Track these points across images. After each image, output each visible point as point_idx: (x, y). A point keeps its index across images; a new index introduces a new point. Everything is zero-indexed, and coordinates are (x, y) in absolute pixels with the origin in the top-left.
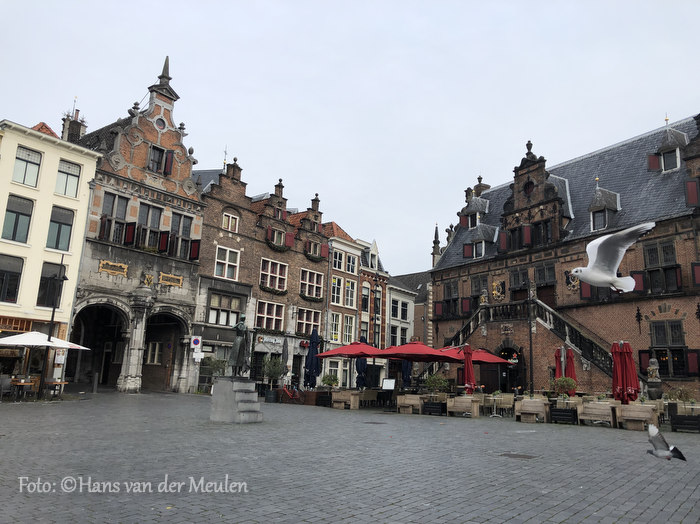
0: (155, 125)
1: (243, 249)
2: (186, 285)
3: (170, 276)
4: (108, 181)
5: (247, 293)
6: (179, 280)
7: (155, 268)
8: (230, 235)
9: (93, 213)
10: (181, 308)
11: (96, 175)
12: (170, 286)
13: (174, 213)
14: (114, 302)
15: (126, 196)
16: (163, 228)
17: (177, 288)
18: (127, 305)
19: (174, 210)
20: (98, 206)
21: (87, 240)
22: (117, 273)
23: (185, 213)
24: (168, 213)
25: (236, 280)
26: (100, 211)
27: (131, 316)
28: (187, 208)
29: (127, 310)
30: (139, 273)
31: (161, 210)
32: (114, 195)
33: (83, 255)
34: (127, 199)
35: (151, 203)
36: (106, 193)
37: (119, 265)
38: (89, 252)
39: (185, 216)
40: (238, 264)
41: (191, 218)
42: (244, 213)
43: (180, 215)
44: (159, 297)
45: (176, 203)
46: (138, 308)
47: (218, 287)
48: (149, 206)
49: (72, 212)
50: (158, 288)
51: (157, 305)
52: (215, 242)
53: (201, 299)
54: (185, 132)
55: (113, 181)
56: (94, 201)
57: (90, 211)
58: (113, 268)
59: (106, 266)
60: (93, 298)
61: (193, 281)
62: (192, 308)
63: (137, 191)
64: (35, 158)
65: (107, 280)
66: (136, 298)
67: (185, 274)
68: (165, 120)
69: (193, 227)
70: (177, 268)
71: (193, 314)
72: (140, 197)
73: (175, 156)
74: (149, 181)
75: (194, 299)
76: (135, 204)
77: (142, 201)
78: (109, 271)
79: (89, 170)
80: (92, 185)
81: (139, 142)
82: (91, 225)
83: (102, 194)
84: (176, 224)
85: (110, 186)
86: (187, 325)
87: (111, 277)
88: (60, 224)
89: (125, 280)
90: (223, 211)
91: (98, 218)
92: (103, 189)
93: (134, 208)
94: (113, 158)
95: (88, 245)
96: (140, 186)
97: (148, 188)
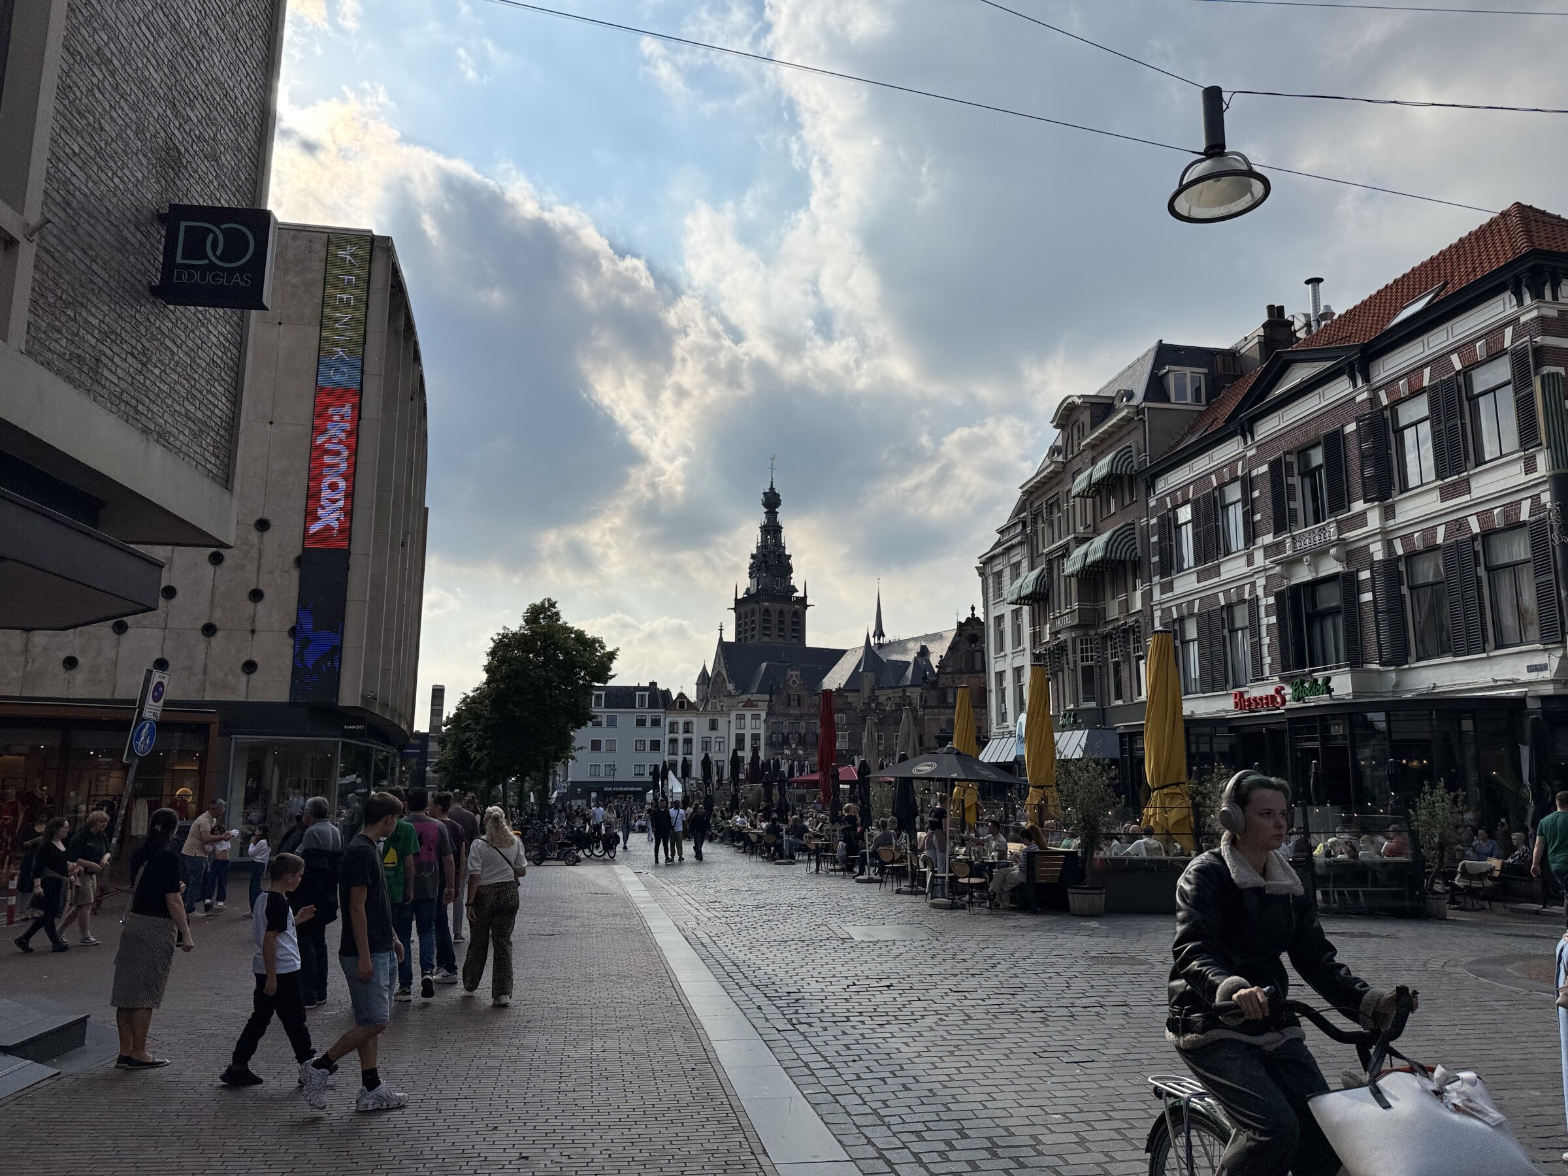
0: (792, 684)
1: (849, 732)
4: (772, 717)
8: (840, 726)
9: (768, 733)
11: (766, 716)
13: (806, 723)
15: (781, 721)
16: (801, 731)
17: (812, 758)
19: (806, 721)
20: (770, 729)
21: (766, 744)
23: (812, 721)
25: (847, 749)
26: (771, 731)
28: (813, 718)
31: (799, 723)
32: (776, 723)
33: (765, 750)
34: (782, 723)
35: (793, 721)
36: (772, 722)
38: (768, 748)
40: (847, 740)
41: (816, 723)
42: (848, 712)
43: (810, 723)
45: (807, 718)
49: (759, 735)
55: (774, 716)
56: (767, 728)
57: (766, 731)
63: (786, 718)
68: (796, 680)
73: (803, 695)
74: (792, 711)
76: (786, 723)
79: (763, 716)
80: (765, 721)
81: (785, 695)
82: (767, 737)
83: (771, 724)
84: (808, 728)
85: (773, 720)
88: (755, 740)
90: (835, 714)
91: (770, 734)
92: (770, 721)
93: (786, 726)
95: (768, 746)
96: (787, 715)
97: (791, 715)
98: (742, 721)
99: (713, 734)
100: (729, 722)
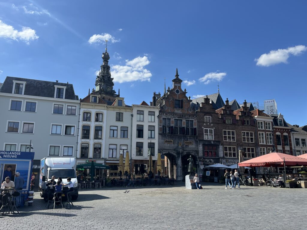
0: (176, 93)
1: (214, 128)
2: (194, 144)
3: (188, 141)
4: (163, 114)
5: (218, 144)
6: (191, 143)
7: (182, 140)
8: (208, 124)
9: (160, 126)
10: (193, 152)
11: (159, 113)
12: (188, 145)
13: (186, 120)
14: (170, 152)
15: (170, 118)
16: (183, 126)
17: (191, 145)
18: (175, 153)
19: (186, 119)
20: (161, 123)
21: (159, 134)
22: (170, 143)
23: (190, 119)
24: (184, 121)
25: (213, 140)
26: (162, 124)
27: (176, 156)
28: (190, 118)
29: (175, 154)
30: (177, 142)
31: (182, 120)
32: (166, 118)
33: (159, 139)
34: (170, 119)
35: (178, 119)
36: (163, 118)
37: (170, 140)
38: (161, 137)
39: (190, 120)
40: (213, 134)
41: (193, 121)
42: (213, 115)
43: (189, 120)
44: (185, 149)
45: (186, 117)
46: (178, 153)
47: (206, 143)
48: (177, 120)
49: (154, 126)
50: (184, 146)
51: (185, 152)
52: (203, 127)
53: (201, 148)
54: (186, 92)
55: (165, 114)
56: (160, 122)
57: (159, 125)
58: (169, 141)
59: (166, 141)
60: (164, 152)
61: (196, 142)
62: (197, 152)
63: (173, 116)
64: (142, 113)
65: (167, 146)
66: (177, 151)
67: (193, 140)
68: (179, 90)
69: (194, 123)
70: (190, 139)
71: (198, 154)
72: (174, 117)
73: (184, 101)
74: (176, 111)
75: (198, 149)
76: (173, 120)
77: (175, 118)
78: (168, 143)
79: (157, 113)
80: (158, 117)
81: (171, 99)
82: (160, 129)
83: (162, 119)
84: (187, 123)
85: (164, 116)
86: (196, 157)
87: (168, 145)
88: (151, 131)
89: (173, 145)
90: (204, 115)
91: (162, 127)
92: (162, 117)
93: (173, 121)
94: (164, 107)
95: (160, 135)
96: (173, 114)
97: (176, 114)
98: (142, 116)
99: (120, 124)
100: (132, 115)
